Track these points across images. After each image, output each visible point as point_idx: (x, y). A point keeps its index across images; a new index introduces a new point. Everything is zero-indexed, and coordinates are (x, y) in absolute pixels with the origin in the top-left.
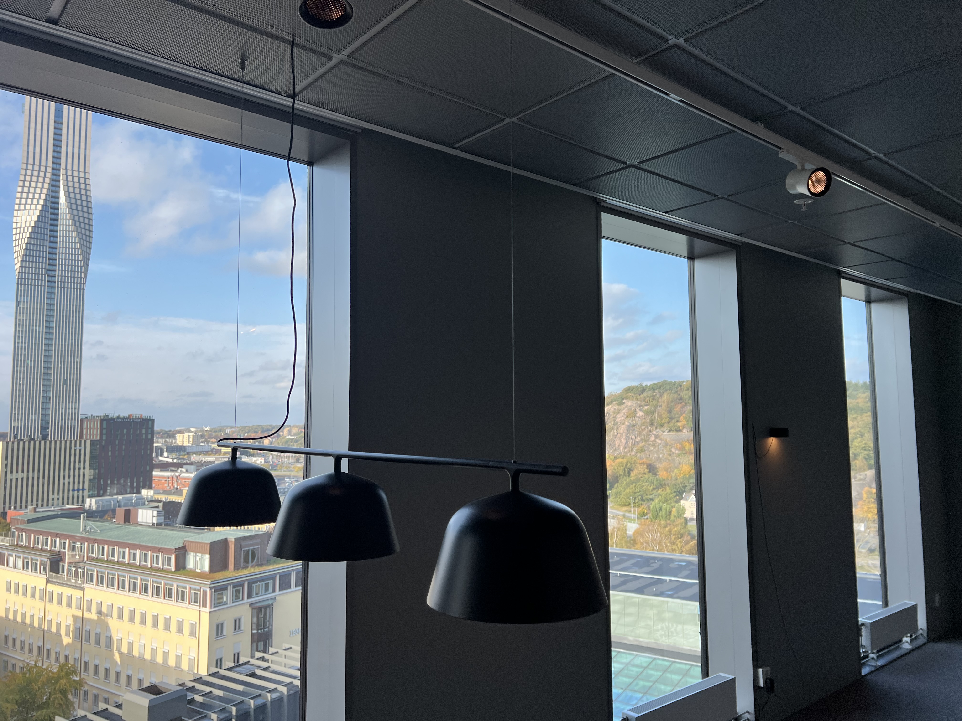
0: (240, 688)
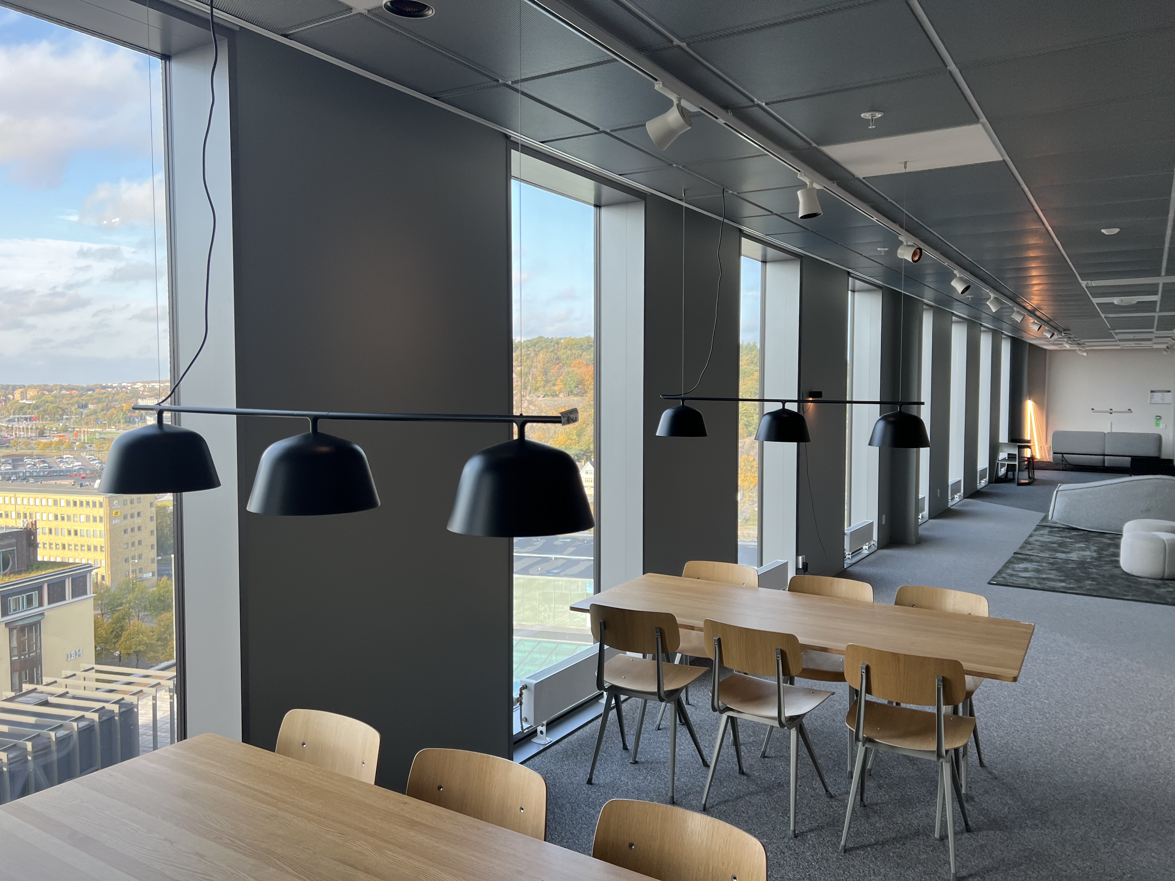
0: (32, 720)
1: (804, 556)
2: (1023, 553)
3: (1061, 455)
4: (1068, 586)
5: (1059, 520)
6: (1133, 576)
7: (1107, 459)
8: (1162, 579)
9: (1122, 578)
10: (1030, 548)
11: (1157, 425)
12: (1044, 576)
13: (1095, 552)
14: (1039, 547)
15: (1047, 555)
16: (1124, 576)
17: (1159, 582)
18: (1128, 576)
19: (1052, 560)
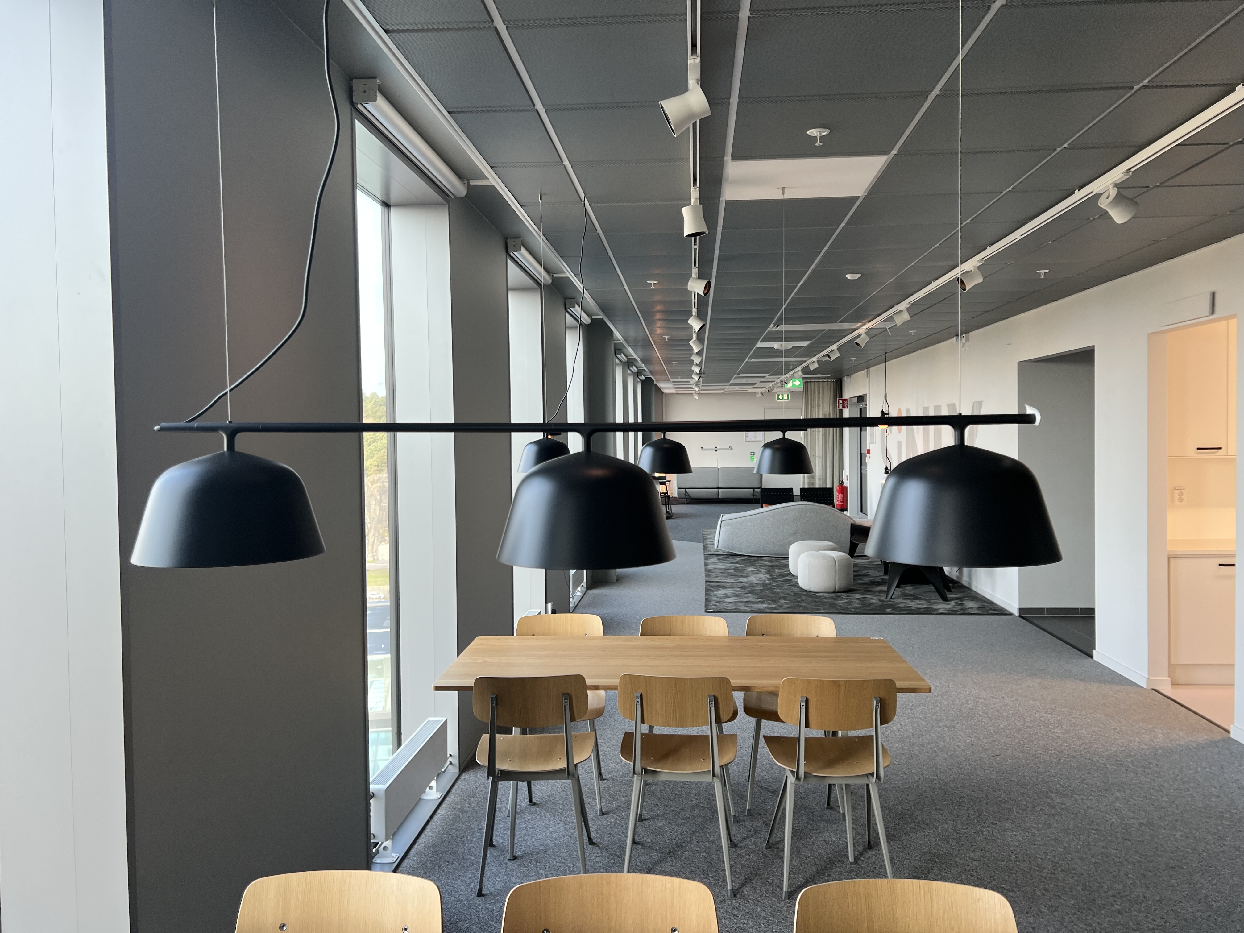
1: (552, 603)
2: (713, 580)
3: (684, 490)
4: (770, 606)
5: (724, 548)
6: (810, 592)
7: (721, 491)
8: (834, 592)
9: (804, 595)
10: (715, 576)
11: (752, 460)
12: (746, 600)
13: (766, 574)
14: (721, 574)
15: (733, 581)
16: (805, 593)
17: (833, 595)
18: (808, 593)
19: (740, 585)
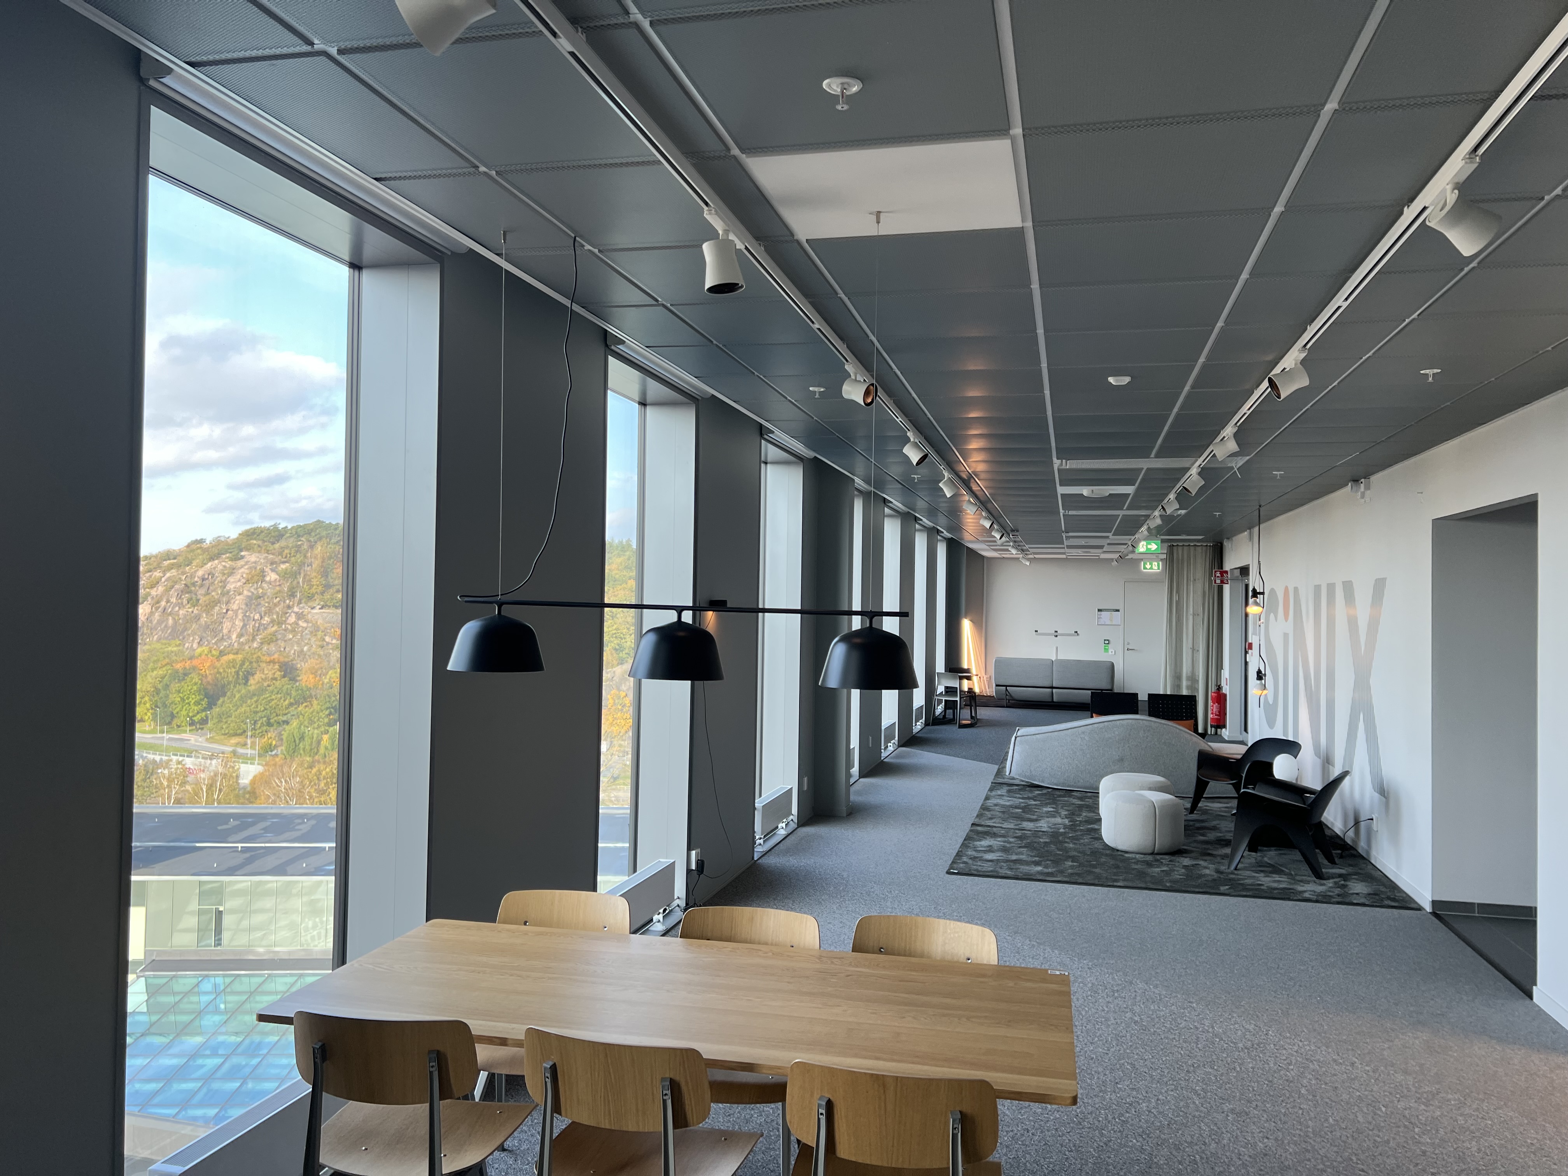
1: (699, 850)
2: (983, 823)
3: (1004, 688)
4: (1046, 870)
5: (1019, 775)
6: (1118, 850)
7: (1056, 692)
8: (1152, 854)
9: (1106, 855)
10: (990, 816)
11: (1106, 650)
12: (1014, 857)
13: (1066, 818)
14: (1000, 815)
15: (1012, 826)
16: (1108, 852)
17: (1149, 858)
18: (1114, 852)
19: (1019, 833)
